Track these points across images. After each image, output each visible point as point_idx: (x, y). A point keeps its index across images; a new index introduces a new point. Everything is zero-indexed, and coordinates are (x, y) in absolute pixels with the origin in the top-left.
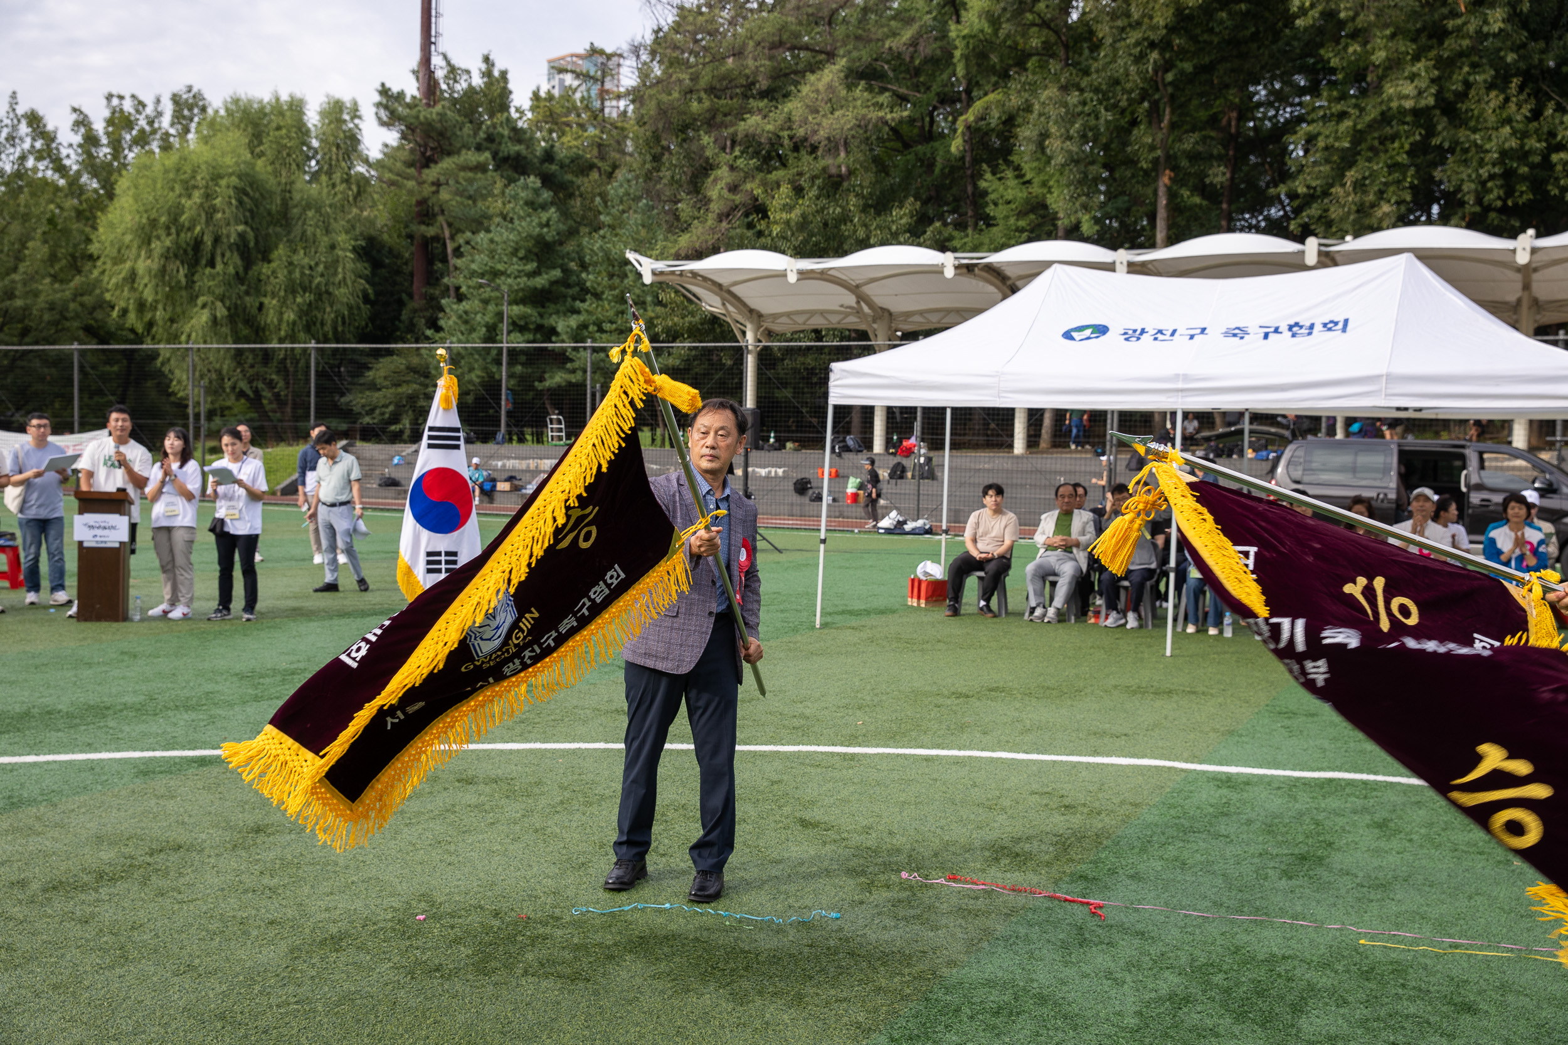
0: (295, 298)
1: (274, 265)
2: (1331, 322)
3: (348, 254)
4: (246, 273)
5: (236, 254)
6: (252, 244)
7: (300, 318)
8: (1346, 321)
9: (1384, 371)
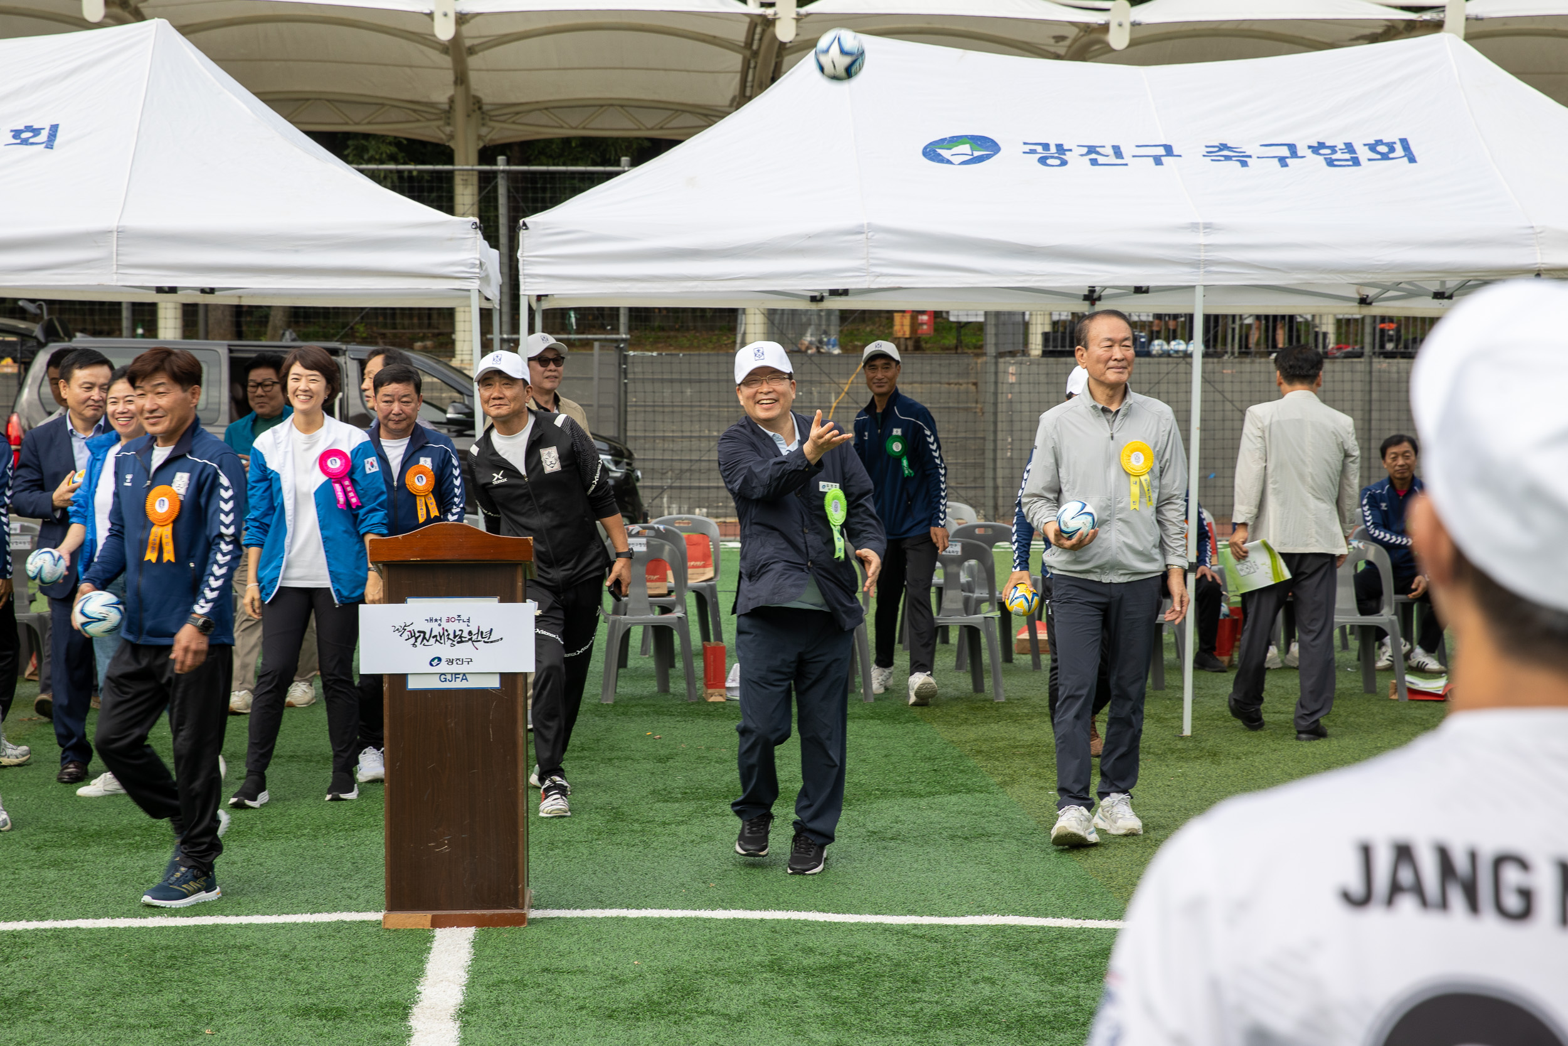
2: (28, 128)
8: (54, 129)
9: (112, 223)
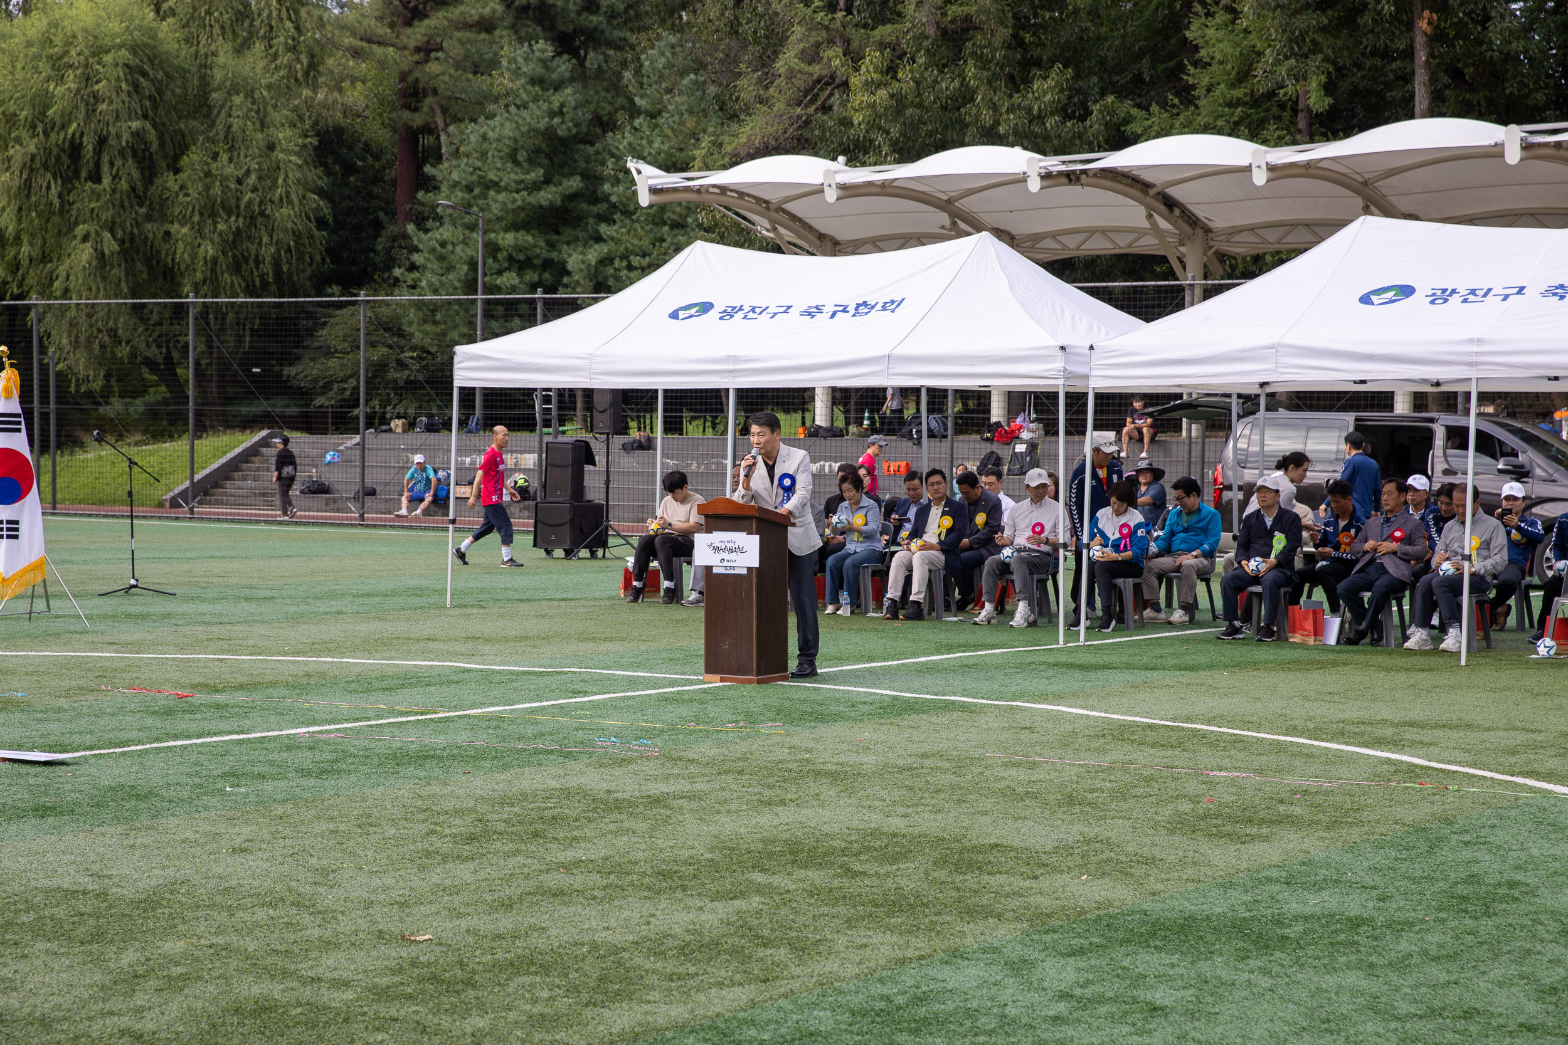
0: (215, 223)
1: (183, 176)
2: (891, 301)
3: (293, 158)
4: (146, 190)
5: (130, 161)
6: (155, 147)
7: (224, 253)
